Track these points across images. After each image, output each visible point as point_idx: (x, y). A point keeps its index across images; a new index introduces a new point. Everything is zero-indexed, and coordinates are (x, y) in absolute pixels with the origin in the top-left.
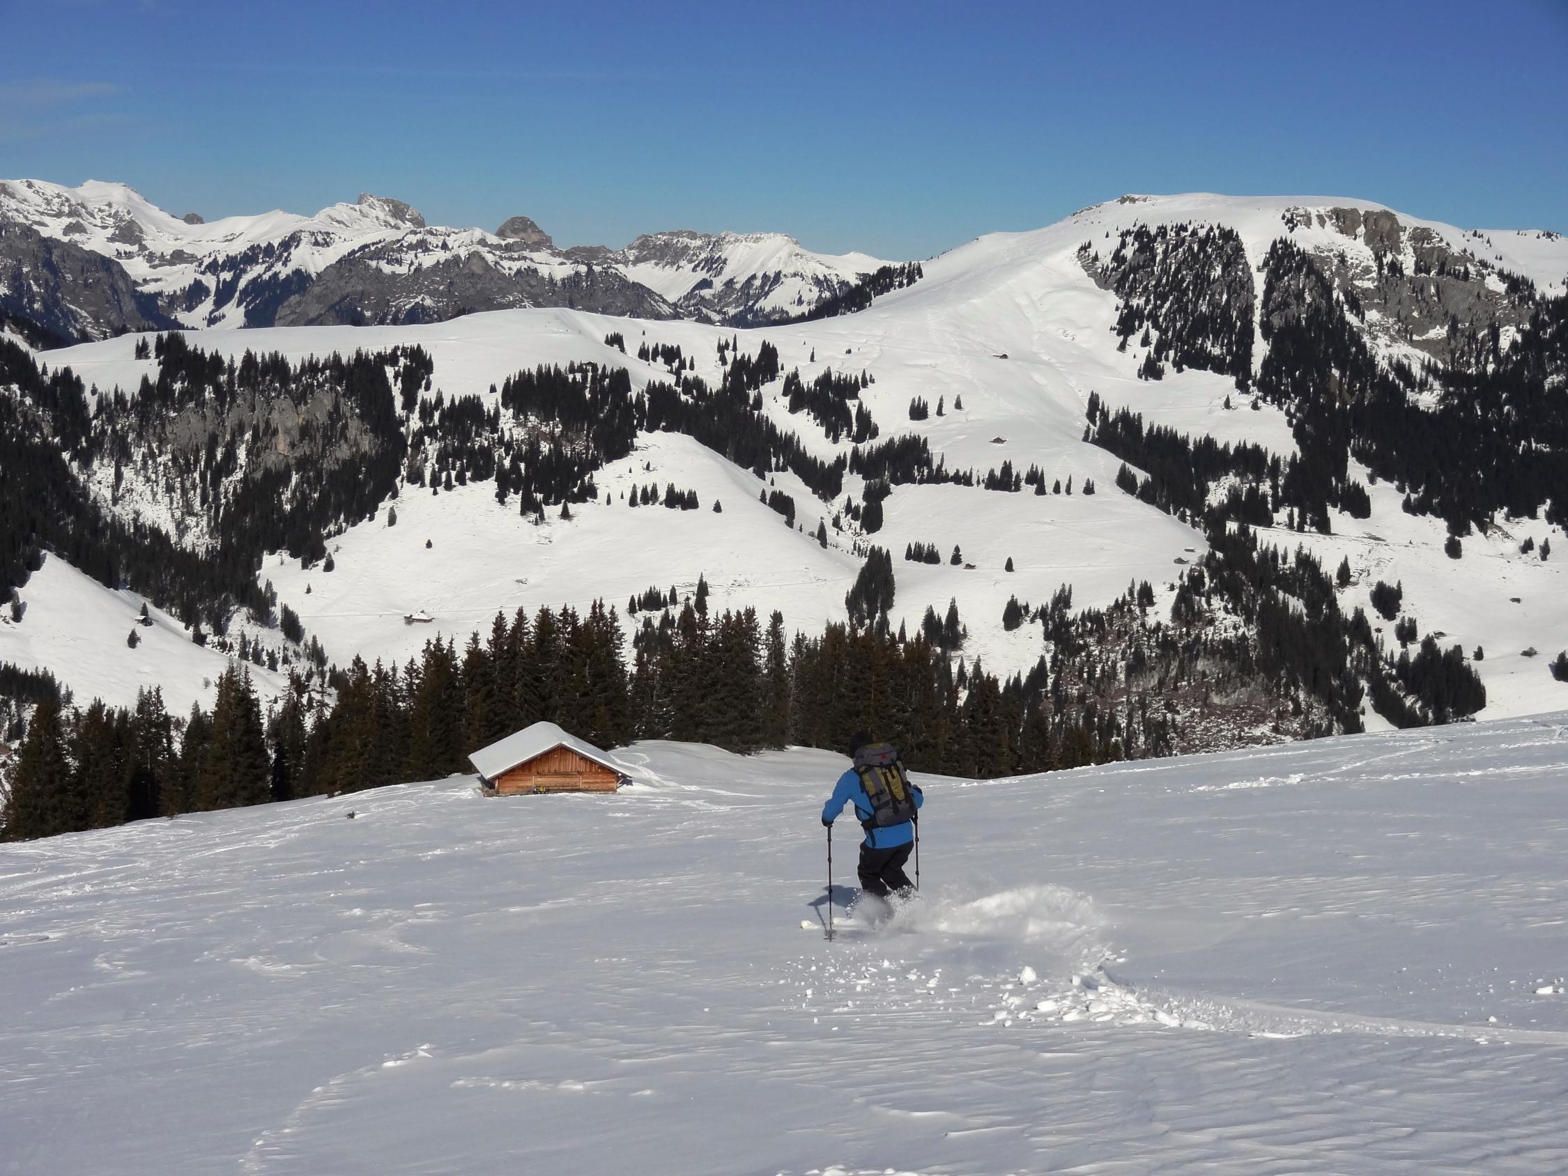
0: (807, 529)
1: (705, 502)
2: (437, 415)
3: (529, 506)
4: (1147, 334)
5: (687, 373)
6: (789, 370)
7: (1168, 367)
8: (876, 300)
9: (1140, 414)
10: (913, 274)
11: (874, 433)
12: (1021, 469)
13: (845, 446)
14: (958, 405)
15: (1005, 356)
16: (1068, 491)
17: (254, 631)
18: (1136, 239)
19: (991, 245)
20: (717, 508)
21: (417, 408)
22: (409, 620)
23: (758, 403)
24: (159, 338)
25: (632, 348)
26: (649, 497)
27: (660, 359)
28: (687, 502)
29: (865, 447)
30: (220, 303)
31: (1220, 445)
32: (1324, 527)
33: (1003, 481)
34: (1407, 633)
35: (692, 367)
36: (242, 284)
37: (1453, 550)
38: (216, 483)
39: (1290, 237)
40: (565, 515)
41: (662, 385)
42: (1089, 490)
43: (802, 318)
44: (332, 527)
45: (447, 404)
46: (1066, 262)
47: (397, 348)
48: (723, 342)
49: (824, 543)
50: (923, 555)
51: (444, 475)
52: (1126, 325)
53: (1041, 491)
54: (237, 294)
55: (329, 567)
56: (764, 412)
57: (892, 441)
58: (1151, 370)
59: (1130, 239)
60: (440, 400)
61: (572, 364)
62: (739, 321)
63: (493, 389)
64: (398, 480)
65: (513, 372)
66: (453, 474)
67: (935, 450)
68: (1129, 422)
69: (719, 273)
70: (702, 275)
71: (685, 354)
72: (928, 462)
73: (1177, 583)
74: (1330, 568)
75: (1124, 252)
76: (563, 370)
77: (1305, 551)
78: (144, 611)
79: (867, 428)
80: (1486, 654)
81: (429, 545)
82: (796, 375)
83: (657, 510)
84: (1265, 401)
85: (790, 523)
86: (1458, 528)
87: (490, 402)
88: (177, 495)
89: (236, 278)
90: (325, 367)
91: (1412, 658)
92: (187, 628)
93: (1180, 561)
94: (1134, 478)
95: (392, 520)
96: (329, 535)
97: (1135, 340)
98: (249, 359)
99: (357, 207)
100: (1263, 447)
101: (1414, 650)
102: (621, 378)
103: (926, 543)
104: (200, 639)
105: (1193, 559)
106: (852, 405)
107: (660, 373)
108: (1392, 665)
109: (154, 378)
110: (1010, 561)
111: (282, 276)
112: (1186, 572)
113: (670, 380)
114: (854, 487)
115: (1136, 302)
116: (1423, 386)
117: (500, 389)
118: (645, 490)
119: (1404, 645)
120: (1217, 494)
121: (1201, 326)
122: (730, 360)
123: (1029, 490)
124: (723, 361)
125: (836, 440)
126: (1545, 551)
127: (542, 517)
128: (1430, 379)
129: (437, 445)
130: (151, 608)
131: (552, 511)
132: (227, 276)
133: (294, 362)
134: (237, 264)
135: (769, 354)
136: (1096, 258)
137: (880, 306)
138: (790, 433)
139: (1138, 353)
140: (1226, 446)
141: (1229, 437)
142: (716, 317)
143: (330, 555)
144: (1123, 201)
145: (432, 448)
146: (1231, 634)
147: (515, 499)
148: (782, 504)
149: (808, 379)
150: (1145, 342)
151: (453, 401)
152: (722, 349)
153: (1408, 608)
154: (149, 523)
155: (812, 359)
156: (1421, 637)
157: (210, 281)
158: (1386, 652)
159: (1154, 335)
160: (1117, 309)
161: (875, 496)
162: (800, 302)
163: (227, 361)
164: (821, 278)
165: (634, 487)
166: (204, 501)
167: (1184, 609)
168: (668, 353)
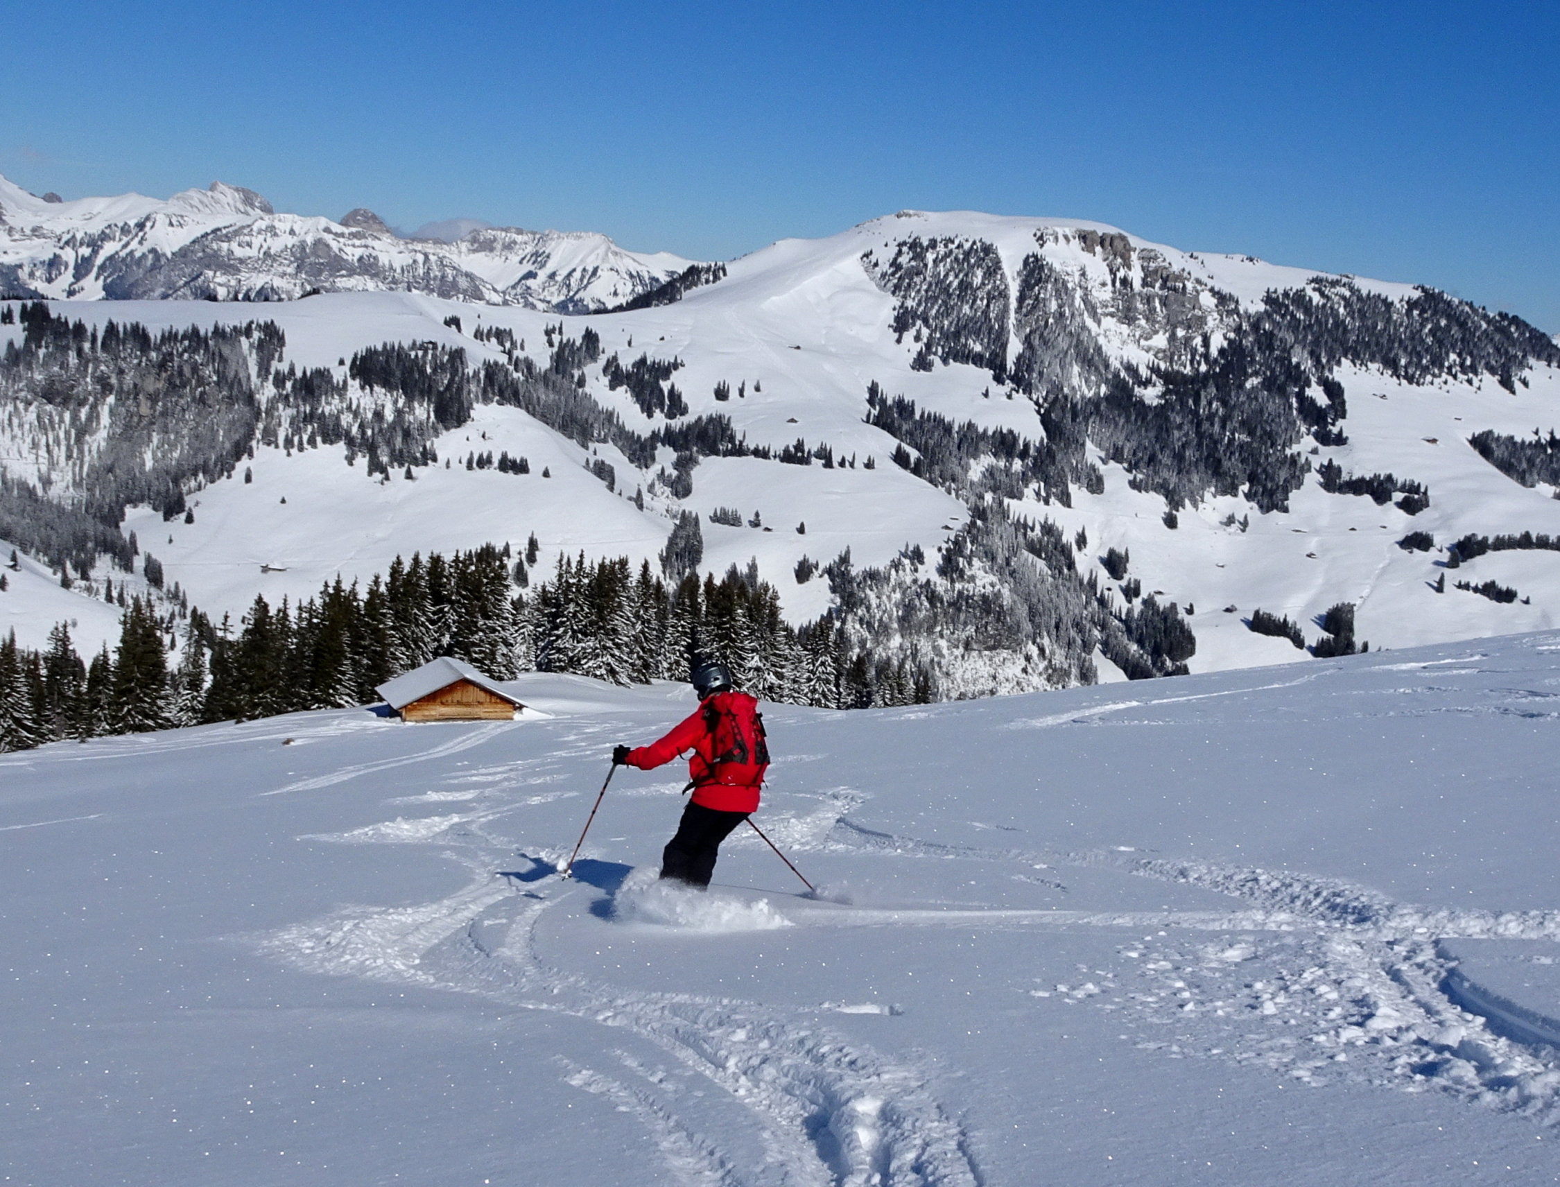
0: (625, 494)
1: (535, 467)
2: (289, 385)
3: (376, 466)
4: (919, 332)
5: (517, 353)
6: (609, 353)
7: (937, 361)
8: (686, 294)
9: (913, 402)
10: (717, 273)
11: (684, 411)
12: (811, 446)
13: (659, 421)
14: (757, 389)
15: (798, 348)
16: (852, 465)
17: (118, 575)
18: (910, 248)
19: (787, 248)
20: (546, 474)
21: (271, 378)
22: (265, 569)
23: (581, 382)
24: (24, 307)
25: (468, 329)
26: (484, 462)
27: (494, 340)
28: (520, 467)
29: (678, 423)
30: (78, 276)
31: (981, 430)
32: (1066, 500)
33: (795, 456)
34: (1131, 592)
35: (522, 348)
36: (99, 261)
37: (1171, 522)
38: (79, 440)
39: (1040, 252)
40: (409, 476)
41: (496, 363)
42: (869, 465)
43: (619, 308)
44: (193, 484)
45: (299, 374)
46: (851, 267)
47: (252, 322)
48: (550, 327)
49: (641, 507)
50: (725, 518)
51: (296, 439)
52: (902, 323)
53: (829, 464)
54: (95, 270)
55: (190, 520)
56: (587, 389)
57: (700, 418)
58: (922, 363)
59: (905, 249)
60: (292, 371)
61: (414, 343)
62: (562, 308)
63: (342, 362)
64: (254, 443)
65: (361, 349)
66: (305, 438)
67: (738, 428)
68: (904, 408)
69: (543, 265)
70: (528, 267)
71: (517, 337)
72: (732, 439)
73: (944, 546)
74: (1069, 537)
75: (900, 260)
76: (406, 347)
77: (1050, 522)
78: (14, 558)
79: (676, 406)
80: (1196, 610)
81: (283, 501)
82: (615, 358)
83: (492, 473)
84: (1017, 392)
85: (611, 487)
86: (1175, 502)
87: (339, 374)
88: (43, 452)
89: (95, 252)
90: (184, 337)
91: (1136, 614)
92: (55, 573)
93: (947, 527)
94: (908, 456)
95: (248, 479)
96: (190, 492)
97: (909, 336)
98: (111, 329)
99: (209, 193)
100: (1016, 432)
101: (1137, 603)
102: (457, 355)
103: (730, 508)
104: (66, 583)
105: (958, 526)
106: (665, 385)
107: (493, 352)
108: (1120, 620)
109: (19, 343)
110: (802, 525)
111: (138, 254)
112: (952, 538)
113: (503, 359)
114: (666, 456)
115: (910, 303)
116: (1146, 383)
117: (348, 363)
118: (481, 457)
119: (1130, 601)
120: (977, 468)
121: (964, 328)
122: (556, 344)
123: (817, 463)
124: (551, 344)
125: (650, 416)
126: (1245, 525)
127: (387, 478)
128: (1154, 377)
129: (291, 412)
130: (19, 554)
131: (397, 472)
132: (85, 251)
133: (154, 333)
134: (95, 243)
135: (591, 338)
136: (876, 265)
137: (690, 300)
138: (610, 409)
139: (911, 346)
140: (985, 431)
141: (988, 423)
142: (541, 306)
143: (190, 509)
144: (899, 216)
145: (285, 414)
146: (989, 589)
147: (362, 461)
148: (603, 471)
149: (626, 363)
150: (917, 338)
151: (304, 373)
152: (548, 333)
153: (1133, 572)
154: (16, 477)
155: (630, 344)
156: (1144, 594)
157: (69, 255)
158: (1115, 608)
159: (925, 332)
160: (894, 309)
161: (684, 464)
162: (615, 294)
163: (90, 329)
164: (635, 274)
165: (472, 454)
166: (69, 457)
167: (949, 568)
168: (501, 335)
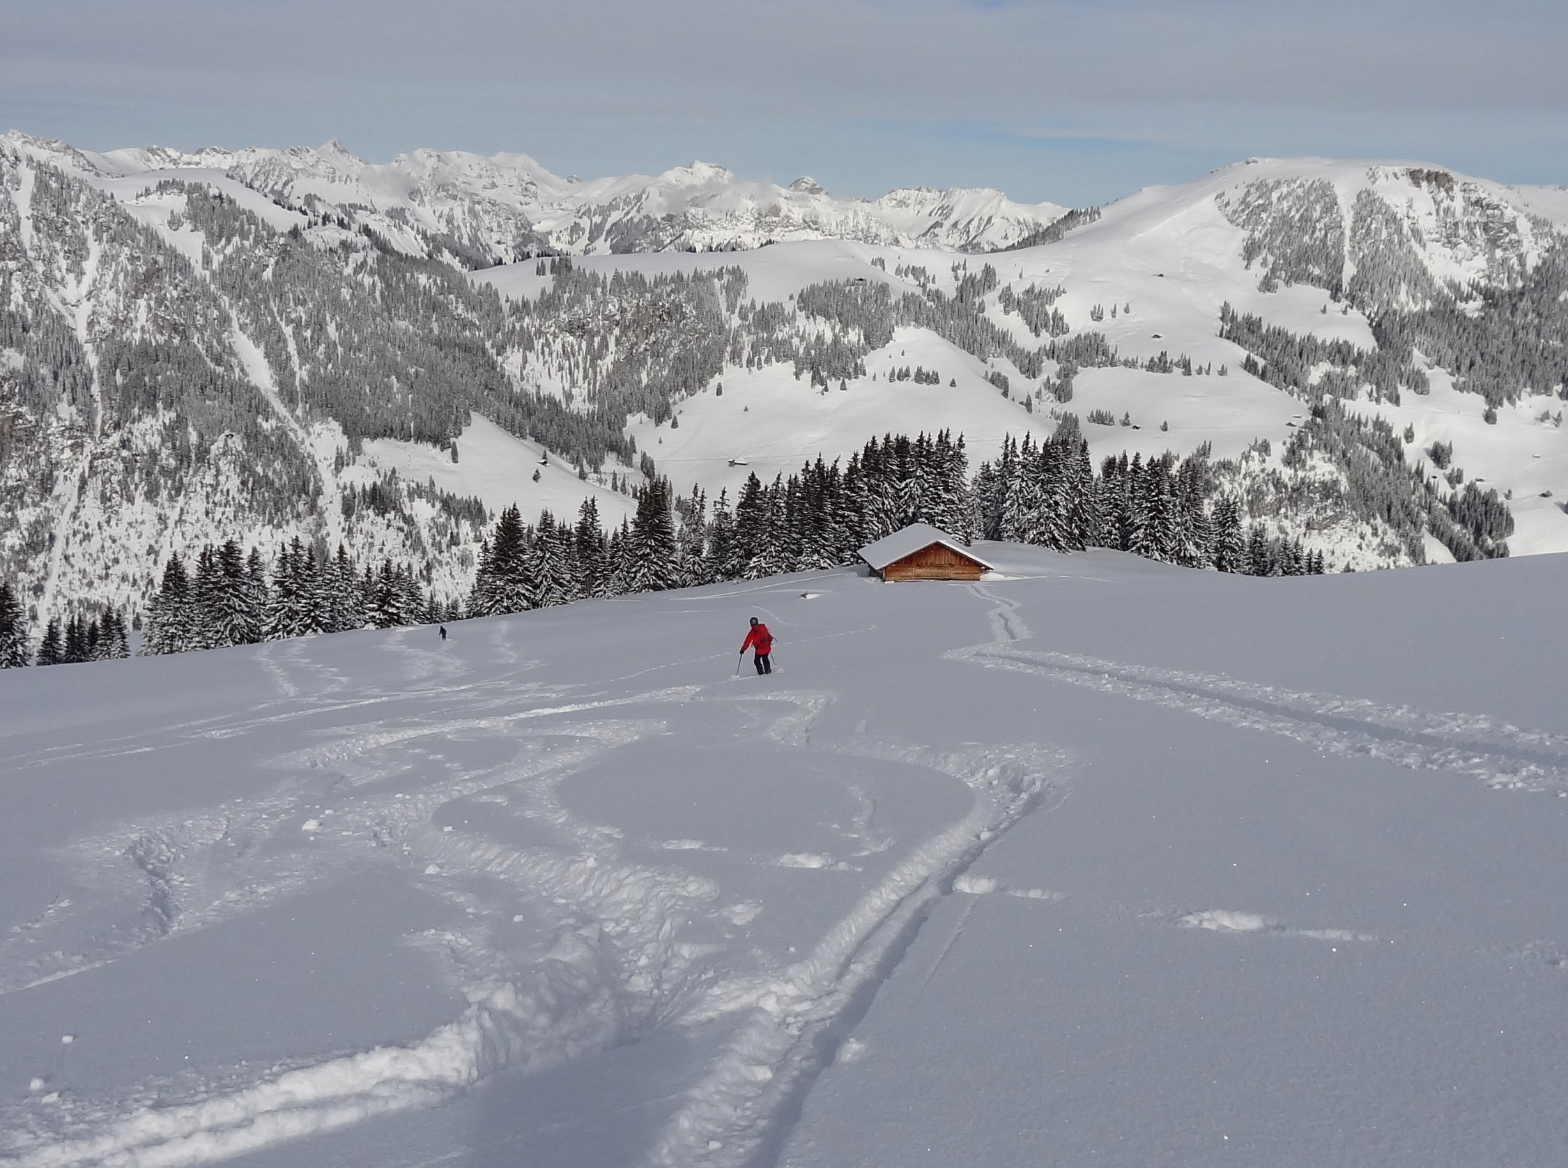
0: (1018, 400)
1: (945, 380)
2: (751, 316)
3: (817, 379)
4: (1265, 260)
5: (930, 286)
6: (1004, 284)
7: (1281, 283)
8: (1067, 234)
9: (1260, 319)
10: (1094, 213)
11: (1065, 330)
12: (1173, 357)
13: (1045, 339)
14: (1127, 311)
15: (1161, 275)
16: (1208, 373)
17: (621, 469)
18: (1257, 189)
19: (1149, 195)
20: (953, 384)
21: (737, 310)
22: (732, 464)
23: (982, 309)
24: (553, 262)
25: (890, 269)
26: (903, 375)
27: (910, 276)
28: (932, 379)
29: (1061, 340)
30: (592, 239)
31: (1319, 341)
32: (1396, 400)
33: (1160, 365)
34: (1455, 479)
35: (934, 282)
36: (607, 227)
37: (1490, 418)
38: (594, 365)
39: (1372, 188)
40: (843, 388)
41: (913, 295)
42: (1223, 372)
43: (1007, 249)
44: (677, 396)
45: (758, 308)
46: (1206, 206)
47: (722, 268)
48: (956, 264)
49: (1030, 410)
50: (1100, 419)
51: (756, 359)
52: (1250, 251)
53: (1188, 372)
54: (605, 233)
55: (675, 425)
56: (986, 314)
57: (1079, 336)
58: (1267, 285)
59: (1253, 190)
60: (753, 304)
61: (848, 280)
62: (963, 249)
63: (791, 298)
64: (724, 363)
65: (806, 285)
66: (763, 358)
67: (1110, 343)
68: (1252, 325)
69: (947, 217)
70: (935, 219)
71: (929, 273)
72: (1105, 353)
73: (1289, 441)
74: (1398, 432)
75: (1248, 199)
76: (842, 284)
77: (1381, 419)
78: (544, 456)
79: (1058, 325)
80: (1514, 495)
81: (746, 410)
82: (1009, 288)
83: (909, 384)
84: (1352, 308)
85: (1005, 394)
86: (1493, 400)
87: (789, 307)
88: (566, 372)
89: (604, 221)
90: (672, 280)
91: (1459, 498)
92: (575, 468)
93: (1290, 424)
94: (1255, 364)
95: (719, 392)
96: (675, 403)
97: (1256, 263)
98: (617, 278)
99: (689, 170)
100: (1351, 343)
101: (1460, 489)
102: (883, 289)
103: (1104, 411)
104: (583, 476)
105: (1300, 423)
106: (1050, 310)
107: (910, 285)
108: (1445, 504)
109: (549, 290)
110: (1165, 423)
111: (636, 220)
112: (1296, 433)
113: (919, 291)
114: (1050, 369)
115: (1257, 235)
116: (1469, 298)
117: (796, 297)
118: (900, 370)
119: (1453, 488)
120: (1316, 374)
121: (1304, 256)
122: (961, 278)
123: (1178, 371)
124: (957, 278)
125: (1037, 335)
126: (1558, 420)
127: (826, 390)
128: (1474, 292)
129: (752, 338)
130: (549, 454)
131: (833, 384)
132: (597, 219)
133: (649, 278)
134: (604, 211)
135: (989, 272)
136: (1228, 204)
137: (1071, 239)
138: (1005, 330)
139: (1258, 271)
140: (1324, 341)
141: (1326, 335)
142: (946, 249)
143: (675, 418)
144: (1248, 163)
145: (747, 340)
146: (1327, 478)
147: (807, 376)
148: (999, 382)
149: (1018, 292)
150: (1264, 264)
151: (763, 307)
152: (954, 269)
153: (1455, 464)
154: (547, 393)
155: (1021, 276)
156: (1466, 481)
157: (585, 223)
158: (1440, 493)
159: (1271, 259)
160: (1243, 240)
161: (1066, 374)
162: (1006, 237)
163: (601, 277)
164: (1022, 220)
165: (893, 370)
166: (585, 377)
167: (1293, 457)
168: (917, 272)
